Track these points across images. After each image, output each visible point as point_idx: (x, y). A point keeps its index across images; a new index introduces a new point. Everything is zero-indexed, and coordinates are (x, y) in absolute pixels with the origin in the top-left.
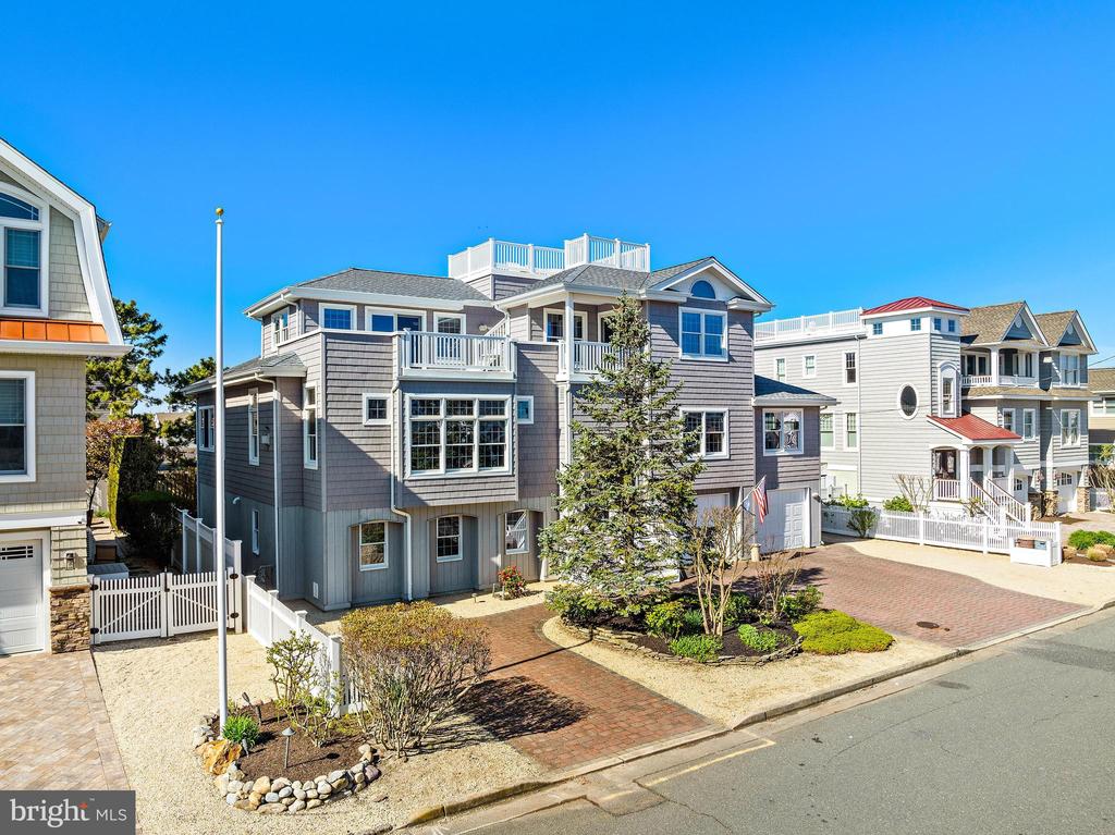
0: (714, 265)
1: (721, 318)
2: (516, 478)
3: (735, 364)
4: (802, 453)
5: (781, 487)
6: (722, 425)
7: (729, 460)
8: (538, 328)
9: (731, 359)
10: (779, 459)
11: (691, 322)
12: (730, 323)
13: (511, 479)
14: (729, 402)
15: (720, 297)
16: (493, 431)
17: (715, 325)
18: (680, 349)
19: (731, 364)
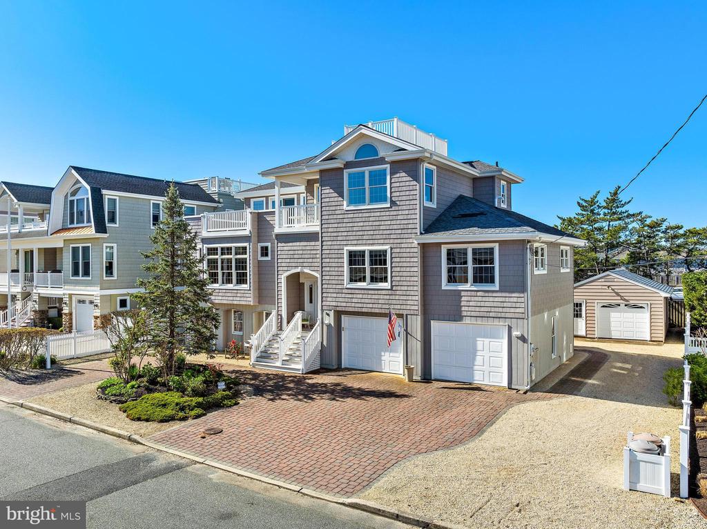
0: (364, 131)
1: (385, 170)
2: (251, 292)
3: (397, 208)
4: (498, 289)
5: (467, 321)
6: (385, 260)
7: (391, 289)
8: (311, 198)
9: (393, 203)
10: (463, 294)
11: (357, 180)
12: (392, 174)
13: (249, 292)
14: (391, 241)
15: (381, 154)
16: (241, 264)
17: (378, 178)
18: (345, 203)
19: (394, 208)
